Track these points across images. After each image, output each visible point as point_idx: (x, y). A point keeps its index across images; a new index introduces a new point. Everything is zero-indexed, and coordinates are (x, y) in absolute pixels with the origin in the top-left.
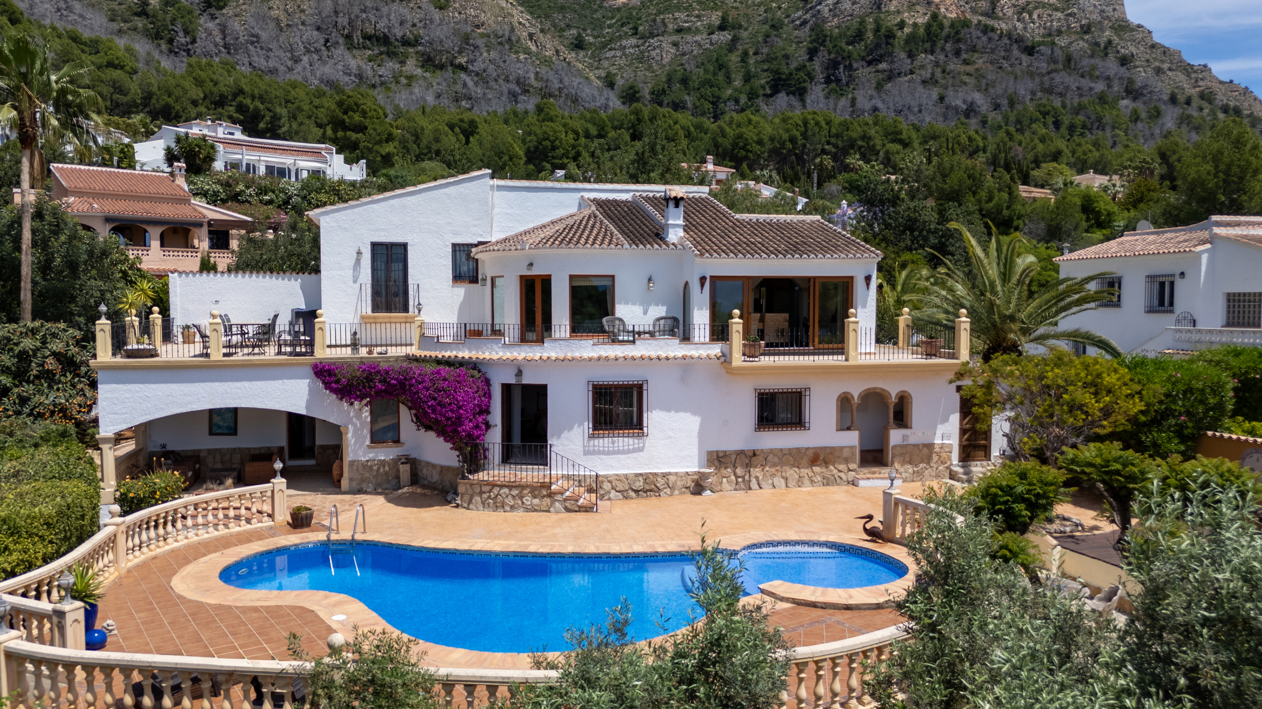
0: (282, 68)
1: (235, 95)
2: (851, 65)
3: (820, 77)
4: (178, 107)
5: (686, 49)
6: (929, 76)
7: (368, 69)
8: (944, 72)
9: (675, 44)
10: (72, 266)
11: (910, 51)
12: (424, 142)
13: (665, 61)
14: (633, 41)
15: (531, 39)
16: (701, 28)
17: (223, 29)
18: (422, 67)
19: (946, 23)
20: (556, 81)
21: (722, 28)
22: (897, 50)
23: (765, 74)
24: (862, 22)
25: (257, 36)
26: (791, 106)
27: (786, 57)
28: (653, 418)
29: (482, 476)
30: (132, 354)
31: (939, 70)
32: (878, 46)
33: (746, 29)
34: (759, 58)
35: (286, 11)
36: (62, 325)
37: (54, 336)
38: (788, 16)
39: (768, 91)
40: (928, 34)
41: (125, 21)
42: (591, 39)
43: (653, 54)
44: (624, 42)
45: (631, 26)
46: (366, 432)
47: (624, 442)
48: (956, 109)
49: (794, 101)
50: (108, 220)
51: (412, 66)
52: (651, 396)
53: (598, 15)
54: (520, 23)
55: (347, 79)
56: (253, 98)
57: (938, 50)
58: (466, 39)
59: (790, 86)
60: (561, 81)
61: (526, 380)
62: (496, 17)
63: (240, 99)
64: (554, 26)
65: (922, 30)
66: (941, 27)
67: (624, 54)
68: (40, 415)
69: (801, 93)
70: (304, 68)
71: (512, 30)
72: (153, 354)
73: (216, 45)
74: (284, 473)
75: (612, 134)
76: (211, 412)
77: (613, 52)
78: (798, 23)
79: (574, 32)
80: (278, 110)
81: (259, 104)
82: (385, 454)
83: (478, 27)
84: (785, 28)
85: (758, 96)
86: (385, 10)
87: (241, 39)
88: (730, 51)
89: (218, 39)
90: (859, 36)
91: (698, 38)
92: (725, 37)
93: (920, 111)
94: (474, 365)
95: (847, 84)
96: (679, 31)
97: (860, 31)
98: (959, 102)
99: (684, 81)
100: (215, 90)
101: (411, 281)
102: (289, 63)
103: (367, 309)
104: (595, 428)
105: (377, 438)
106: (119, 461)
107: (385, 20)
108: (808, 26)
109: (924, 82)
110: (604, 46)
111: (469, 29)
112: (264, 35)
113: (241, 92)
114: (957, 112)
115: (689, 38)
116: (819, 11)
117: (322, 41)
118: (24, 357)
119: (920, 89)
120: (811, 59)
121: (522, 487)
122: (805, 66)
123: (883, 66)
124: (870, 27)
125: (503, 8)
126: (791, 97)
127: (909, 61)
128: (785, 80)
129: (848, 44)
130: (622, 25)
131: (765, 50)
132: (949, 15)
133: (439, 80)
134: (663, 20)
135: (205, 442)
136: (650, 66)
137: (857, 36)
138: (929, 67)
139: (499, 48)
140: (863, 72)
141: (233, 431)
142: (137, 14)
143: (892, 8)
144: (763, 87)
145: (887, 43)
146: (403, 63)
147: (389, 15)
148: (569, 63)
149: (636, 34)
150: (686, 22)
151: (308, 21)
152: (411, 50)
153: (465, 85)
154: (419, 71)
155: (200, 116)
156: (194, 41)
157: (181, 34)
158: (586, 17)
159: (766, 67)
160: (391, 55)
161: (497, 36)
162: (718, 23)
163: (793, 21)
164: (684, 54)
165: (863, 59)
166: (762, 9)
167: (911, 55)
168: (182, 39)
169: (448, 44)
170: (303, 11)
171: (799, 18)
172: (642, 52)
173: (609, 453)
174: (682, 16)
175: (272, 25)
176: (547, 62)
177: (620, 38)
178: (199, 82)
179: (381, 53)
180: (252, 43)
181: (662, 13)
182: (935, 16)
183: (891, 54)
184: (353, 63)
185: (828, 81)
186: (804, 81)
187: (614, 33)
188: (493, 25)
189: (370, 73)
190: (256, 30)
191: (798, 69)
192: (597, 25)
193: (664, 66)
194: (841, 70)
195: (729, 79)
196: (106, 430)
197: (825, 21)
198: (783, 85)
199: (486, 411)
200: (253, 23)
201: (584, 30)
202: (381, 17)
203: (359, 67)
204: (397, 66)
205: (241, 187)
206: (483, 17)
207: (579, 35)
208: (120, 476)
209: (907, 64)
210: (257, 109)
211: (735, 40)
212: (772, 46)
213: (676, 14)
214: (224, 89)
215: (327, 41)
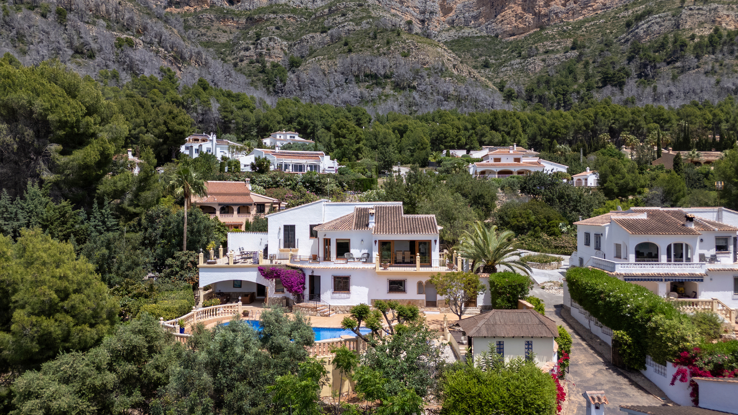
0: (324, 96)
1: (297, 117)
2: (655, 65)
3: (634, 74)
4: (271, 125)
5: (550, 62)
6: (710, 68)
7: (366, 93)
8: (721, 65)
9: (544, 60)
10: (199, 231)
11: (697, 53)
12: (379, 139)
13: (538, 70)
14: (518, 60)
15: (454, 68)
16: (560, 49)
17: (298, 78)
18: (394, 89)
19: (725, 33)
20: (465, 92)
21: (573, 48)
22: (687, 54)
23: (599, 74)
24: (665, 38)
25: (313, 80)
26: (613, 94)
27: (613, 63)
28: (353, 288)
29: (301, 304)
30: (209, 263)
31: (718, 64)
32: (675, 52)
33: (589, 48)
34: (596, 65)
35: (328, 65)
36: (194, 252)
37: (191, 255)
38: (616, 37)
39: (600, 85)
40: (710, 42)
41: (255, 76)
42: (494, 61)
43: (530, 67)
44: (512, 62)
45: (517, 52)
46: (274, 289)
47: (343, 295)
48: (728, 90)
49: (616, 90)
50: (220, 204)
51: (388, 90)
52: (352, 281)
53: (498, 47)
54: (448, 60)
55: (355, 99)
56: (305, 118)
57: (718, 51)
58: (417, 72)
59: (614, 81)
60: (468, 91)
61: (315, 274)
62: (435, 58)
63: (299, 119)
64: (473, 55)
65: (706, 39)
66: (720, 37)
67: (512, 68)
68: (186, 280)
69: (620, 85)
70: (334, 96)
71: (443, 64)
72: (215, 263)
73: (295, 86)
74: (241, 300)
75: (480, 127)
76: (234, 281)
77: (506, 68)
78: (623, 41)
79: (483, 58)
80: (317, 123)
81: (307, 121)
82: (279, 296)
83: (425, 64)
84: (614, 45)
85: (593, 88)
86: (376, 61)
87: (306, 82)
88: (578, 62)
89: (296, 83)
90: (663, 46)
91: (558, 55)
92: (575, 53)
93: (702, 91)
94: (301, 269)
95: (653, 77)
96: (547, 52)
97: (663, 43)
98: (730, 85)
99: (547, 82)
100: (288, 115)
101: (296, 238)
102: (328, 93)
103: (282, 247)
104: (335, 290)
105: (277, 291)
106: (205, 296)
107: (375, 67)
108: (630, 42)
109: (706, 73)
110: (501, 65)
111: (420, 66)
112: (316, 79)
113: (300, 115)
114: (728, 91)
115: (552, 56)
116: (637, 33)
117: (344, 80)
118: (183, 262)
119: (703, 77)
120: (629, 64)
121: (308, 308)
122: (624, 69)
123: (678, 64)
124: (671, 39)
125: (439, 53)
126: (614, 88)
127: (696, 60)
128: (610, 78)
129: (655, 52)
130: (512, 52)
131: (600, 60)
132: (728, 27)
133: (401, 97)
134: (536, 48)
135: (232, 290)
136: (528, 74)
137: (661, 47)
138: (710, 62)
139: (435, 75)
140: (665, 69)
141: (240, 287)
142: (261, 72)
143: (687, 27)
144: (597, 83)
145: (682, 50)
146: (384, 88)
147: (377, 63)
148: (476, 79)
149: (520, 56)
150: (551, 47)
151: (338, 70)
152: (389, 80)
153: (414, 98)
154: (392, 92)
155: (280, 129)
156: (285, 85)
157: (279, 82)
158: (491, 49)
159: (600, 70)
160: (377, 84)
161: (435, 69)
162: (571, 45)
163: (620, 40)
164: (549, 66)
165: (665, 60)
166: (600, 34)
167: (698, 57)
168: (279, 84)
169: (407, 76)
170: (336, 65)
171: (624, 38)
172: (523, 67)
173: (339, 299)
174: (549, 43)
175: (321, 73)
176: (462, 80)
177: (511, 59)
178: (281, 113)
179: (373, 84)
180: (311, 84)
181: (537, 43)
182: (716, 30)
183: (683, 56)
184: (358, 91)
185: (639, 76)
186: (623, 78)
187: (507, 57)
188: (433, 63)
189: (367, 95)
190: (313, 77)
191: (619, 71)
192: (498, 53)
193: (536, 73)
194: (649, 69)
195: (575, 79)
196: (201, 285)
197: (640, 38)
198: (609, 81)
199: (304, 283)
200: (312, 74)
201: (490, 56)
202: (373, 65)
203: (361, 93)
204: (381, 90)
205: (278, 179)
206: (427, 59)
207: (486, 59)
208: (204, 300)
209: (694, 62)
210: (307, 123)
211: (581, 55)
212: (604, 57)
213: (545, 43)
214: (292, 115)
215: (346, 79)
